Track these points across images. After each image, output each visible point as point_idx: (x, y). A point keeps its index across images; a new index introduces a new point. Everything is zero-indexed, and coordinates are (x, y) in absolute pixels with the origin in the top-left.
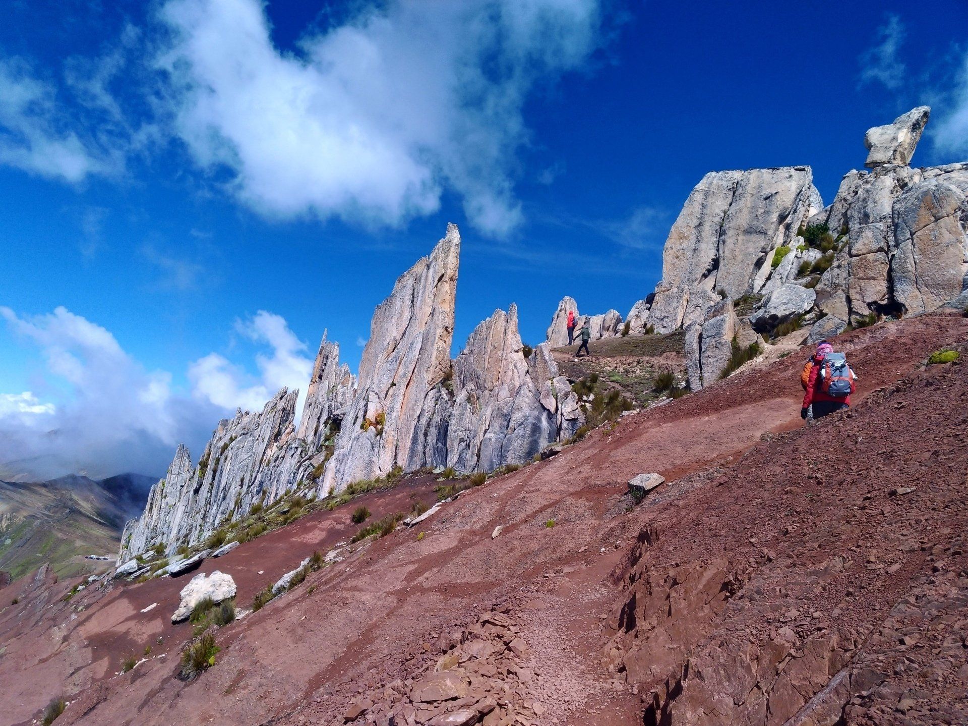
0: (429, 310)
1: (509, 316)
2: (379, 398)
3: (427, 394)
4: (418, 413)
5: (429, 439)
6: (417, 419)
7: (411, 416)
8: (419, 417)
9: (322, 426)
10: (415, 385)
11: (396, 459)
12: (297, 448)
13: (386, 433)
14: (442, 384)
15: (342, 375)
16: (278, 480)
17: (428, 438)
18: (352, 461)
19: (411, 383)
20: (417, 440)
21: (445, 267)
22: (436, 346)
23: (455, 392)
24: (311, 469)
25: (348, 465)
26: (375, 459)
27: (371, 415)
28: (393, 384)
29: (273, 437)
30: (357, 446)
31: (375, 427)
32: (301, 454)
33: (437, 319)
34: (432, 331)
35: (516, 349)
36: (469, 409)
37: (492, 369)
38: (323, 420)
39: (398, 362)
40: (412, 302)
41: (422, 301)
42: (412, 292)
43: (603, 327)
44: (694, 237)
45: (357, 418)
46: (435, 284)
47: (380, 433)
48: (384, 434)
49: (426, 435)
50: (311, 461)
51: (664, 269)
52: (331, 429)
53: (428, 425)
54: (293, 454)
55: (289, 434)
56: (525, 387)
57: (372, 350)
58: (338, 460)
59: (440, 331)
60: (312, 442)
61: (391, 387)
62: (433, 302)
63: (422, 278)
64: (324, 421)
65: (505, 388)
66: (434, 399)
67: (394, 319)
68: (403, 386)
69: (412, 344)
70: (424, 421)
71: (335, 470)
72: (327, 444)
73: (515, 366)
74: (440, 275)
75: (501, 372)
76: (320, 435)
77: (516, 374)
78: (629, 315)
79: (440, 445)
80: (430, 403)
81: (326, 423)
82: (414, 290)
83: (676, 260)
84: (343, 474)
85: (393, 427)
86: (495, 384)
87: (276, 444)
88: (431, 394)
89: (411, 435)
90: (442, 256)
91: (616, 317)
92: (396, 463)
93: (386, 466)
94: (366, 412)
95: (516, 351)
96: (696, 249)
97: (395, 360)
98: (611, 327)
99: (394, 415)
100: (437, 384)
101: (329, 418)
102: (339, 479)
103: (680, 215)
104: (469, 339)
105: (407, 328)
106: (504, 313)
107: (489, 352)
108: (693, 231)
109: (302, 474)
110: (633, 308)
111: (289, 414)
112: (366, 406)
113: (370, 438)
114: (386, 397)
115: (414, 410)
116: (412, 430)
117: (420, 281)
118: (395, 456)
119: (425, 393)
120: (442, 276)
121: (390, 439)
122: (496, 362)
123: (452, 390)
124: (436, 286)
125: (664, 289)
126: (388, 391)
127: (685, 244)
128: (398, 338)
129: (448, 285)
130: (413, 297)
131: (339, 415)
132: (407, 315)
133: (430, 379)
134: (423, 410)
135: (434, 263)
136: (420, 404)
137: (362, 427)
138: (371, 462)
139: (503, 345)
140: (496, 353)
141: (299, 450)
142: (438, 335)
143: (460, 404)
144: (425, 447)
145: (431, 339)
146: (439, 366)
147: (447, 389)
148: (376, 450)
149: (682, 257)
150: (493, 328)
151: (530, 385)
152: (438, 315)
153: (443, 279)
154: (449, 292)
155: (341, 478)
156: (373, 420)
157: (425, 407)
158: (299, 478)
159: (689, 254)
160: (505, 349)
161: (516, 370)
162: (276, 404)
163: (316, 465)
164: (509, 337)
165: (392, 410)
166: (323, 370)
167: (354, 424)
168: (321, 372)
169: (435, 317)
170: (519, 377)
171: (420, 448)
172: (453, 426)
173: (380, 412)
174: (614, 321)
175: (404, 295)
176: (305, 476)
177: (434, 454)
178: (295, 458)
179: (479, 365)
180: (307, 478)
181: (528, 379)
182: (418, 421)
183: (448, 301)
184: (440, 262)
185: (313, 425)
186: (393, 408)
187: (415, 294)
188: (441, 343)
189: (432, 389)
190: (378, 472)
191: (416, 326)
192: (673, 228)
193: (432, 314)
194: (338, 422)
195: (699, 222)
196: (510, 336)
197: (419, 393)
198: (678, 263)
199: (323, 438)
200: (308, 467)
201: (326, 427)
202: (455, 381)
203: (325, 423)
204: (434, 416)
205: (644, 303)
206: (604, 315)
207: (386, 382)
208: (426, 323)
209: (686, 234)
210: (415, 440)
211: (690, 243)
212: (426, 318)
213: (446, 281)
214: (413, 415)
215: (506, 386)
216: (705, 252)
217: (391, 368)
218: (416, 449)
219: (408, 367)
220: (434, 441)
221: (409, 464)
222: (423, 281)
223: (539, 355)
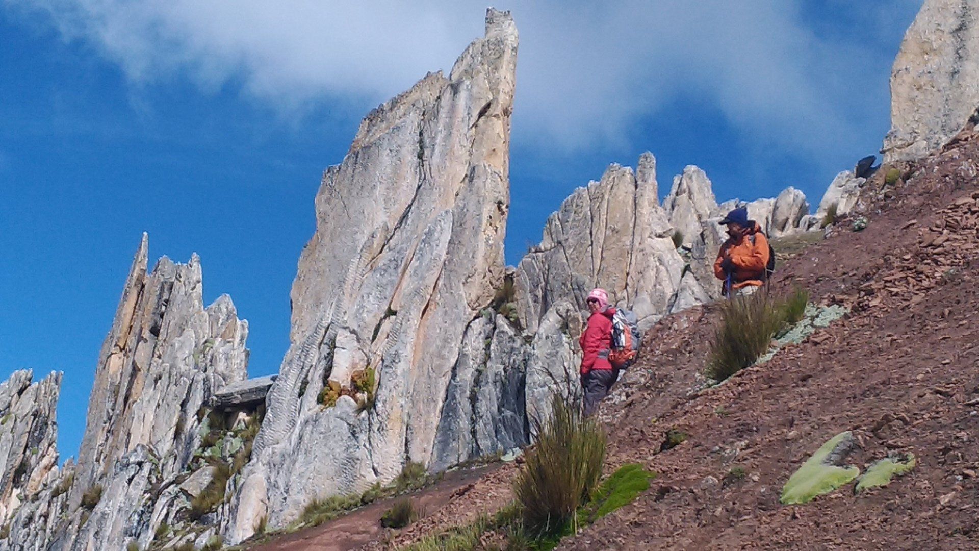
0: (463, 170)
1: (639, 175)
2: (358, 340)
3: (468, 326)
4: (453, 361)
5: (482, 406)
6: (450, 373)
7: (437, 369)
8: (454, 369)
9: (191, 420)
10: (440, 311)
11: (407, 451)
12: (140, 464)
13: (385, 402)
14: (496, 309)
15: (222, 317)
16: (97, 533)
17: (478, 404)
18: (307, 463)
19: (432, 307)
20: (455, 410)
21: (494, 89)
22: (482, 237)
23: (523, 322)
24: (182, 502)
25: (296, 473)
26: (361, 453)
27: (341, 374)
28: (391, 312)
29: (12, 475)
30: (315, 435)
31: (354, 397)
32: (149, 478)
33: (481, 184)
34: (471, 208)
35: (660, 231)
36: (566, 345)
37: (610, 269)
38: (193, 408)
39: (400, 270)
40: (420, 156)
41: (443, 155)
42: (417, 138)
43: (774, 221)
44: (950, 50)
45: (305, 383)
46: (473, 120)
47: (369, 405)
48: (379, 405)
49: (473, 399)
50: (180, 486)
51: (894, 109)
52: (211, 426)
53: (477, 382)
54: (133, 477)
55: (48, 468)
56: (688, 293)
57: (325, 253)
58: (271, 465)
59: (489, 209)
60: (171, 453)
61: (385, 318)
62: (471, 155)
63: (441, 110)
64: (196, 409)
65: (644, 300)
66: (483, 335)
67: (379, 191)
68: (415, 314)
69: (429, 234)
70: (467, 375)
71: (265, 483)
72: (208, 453)
73: (659, 260)
74: (483, 103)
75: (633, 273)
76: (191, 438)
77: (664, 273)
78: (824, 198)
79: (508, 413)
80: (475, 343)
81: (200, 414)
82: (421, 134)
83: (916, 93)
84: (287, 491)
85: (400, 389)
86: (619, 295)
87: (16, 491)
88: (477, 325)
89: (440, 404)
90: (484, 69)
91: (799, 202)
92: (408, 458)
93: (390, 463)
94: (328, 370)
95: (660, 236)
96: (955, 73)
97: (393, 265)
98: (790, 221)
99: (401, 367)
100: (485, 309)
101: (205, 404)
102: (276, 500)
103: (922, 10)
104: (550, 222)
105: (410, 206)
106: (628, 169)
107: (602, 241)
108: (949, 39)
109: (165, 511)
110: (832, 186)
111: (47, 424)
112: (330, 357)
113: (344, 416)
114: (374, 338)
115: (441, 357)
116: (442, 395)
117: (436, 117)
118: (406, 445)
119: (465, 324)
120: (488, 105)
121: (396, 413)
122: (621, 256)
123: (517, 319)
124: (475, 125)
125: (900, 143)
126: (379, 326)
127: (934, 62)
128: (392, 225)
129: (500, 122)
130: (421, 148)
131: (232, 394)
132: (410, 181)
133: (474, 297)
134: (462, 356)
135: (467, 82)
136: (455, 346)
137: (320, 400)
138: (352, 460)
139: (631, 225)
140: (619, 240)
141: (147, 468)
142: (485, 216)
143: (547, 337)
144: (473, 422)
145: (470, 223)
146: (488, 274)
147: (507, 317)
148: (363, 437)
149: (928, 87)
150: (606, 197)
151: (697, 289)
152: (483, 178)
153: (490, 111)
154: (502, 136)
155: (281, 499)
156: (346, 383)
157: (468, 350)
158: (156, 519)
159: (943, 81)
160: (637, 232)
161: (662, 268)
162: (9, 406)
163: (195, 492)
164: (644, 211)
165: (395, 358)
166: (162, 316)
167: (301, 394)
168: (158, 318)
169: (478, 182)
170: (670, 278)
171: (464, 423)
172: (536, 377)
173: (361, 367)
174: (796, 209)
175: (399, 143)
176: (172, 516)
177: (497, 431)
178: (138, 484)
179: (582, 266)
180: (178, 519)
181: (690, 279)
182: (454, 376)
183: (500, 153)
184: (482, 80)
185: (170, 418)
186: (397, 355)
187: (427, 141)
188: (490, 231)
189: (475, 318)
190: (371, 477)
191: (434, 201)
192: (909, 34)
193: (470, 177)
194: (228, 410)
195: (959, 23)
196: (646, 208)
197: (453, 324)
198: (921, 97)
199: (197, 443)
200: (177, 497)
201: (200, 421)
202: (523, 301)
203: (198, 413)
204: (489, 364)
205: (853, 176)
206: (772, 201)
207: (374, 308)
208: (457, 195)
209: (935, 46)
210: (449, 411)
211: (943, 61)
212: (457, 186)
213: (496, 116)
214: (440, 367)
215: (645, 296)
216: (973, 78)
217: (385, 281)
218: (453, 426)
219: (423, 278)
220: (495, 409)
221: (440, 457)
222: (443, 115)
223: (711, 237)
